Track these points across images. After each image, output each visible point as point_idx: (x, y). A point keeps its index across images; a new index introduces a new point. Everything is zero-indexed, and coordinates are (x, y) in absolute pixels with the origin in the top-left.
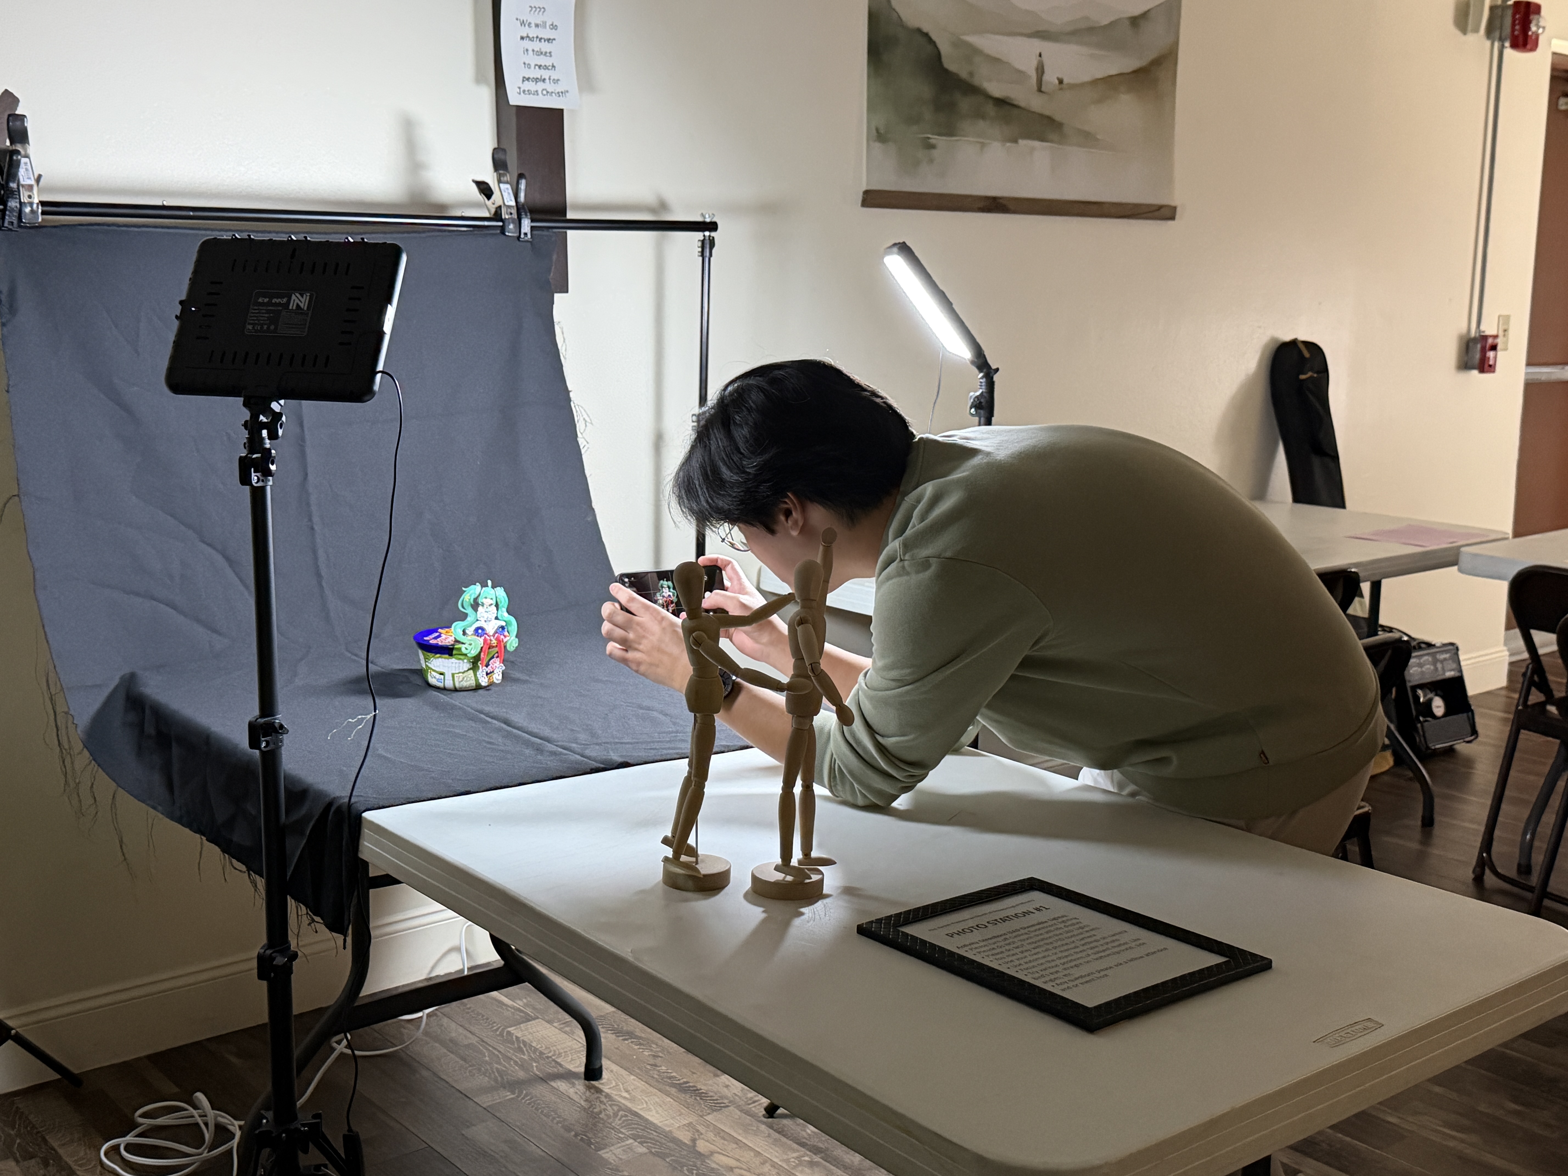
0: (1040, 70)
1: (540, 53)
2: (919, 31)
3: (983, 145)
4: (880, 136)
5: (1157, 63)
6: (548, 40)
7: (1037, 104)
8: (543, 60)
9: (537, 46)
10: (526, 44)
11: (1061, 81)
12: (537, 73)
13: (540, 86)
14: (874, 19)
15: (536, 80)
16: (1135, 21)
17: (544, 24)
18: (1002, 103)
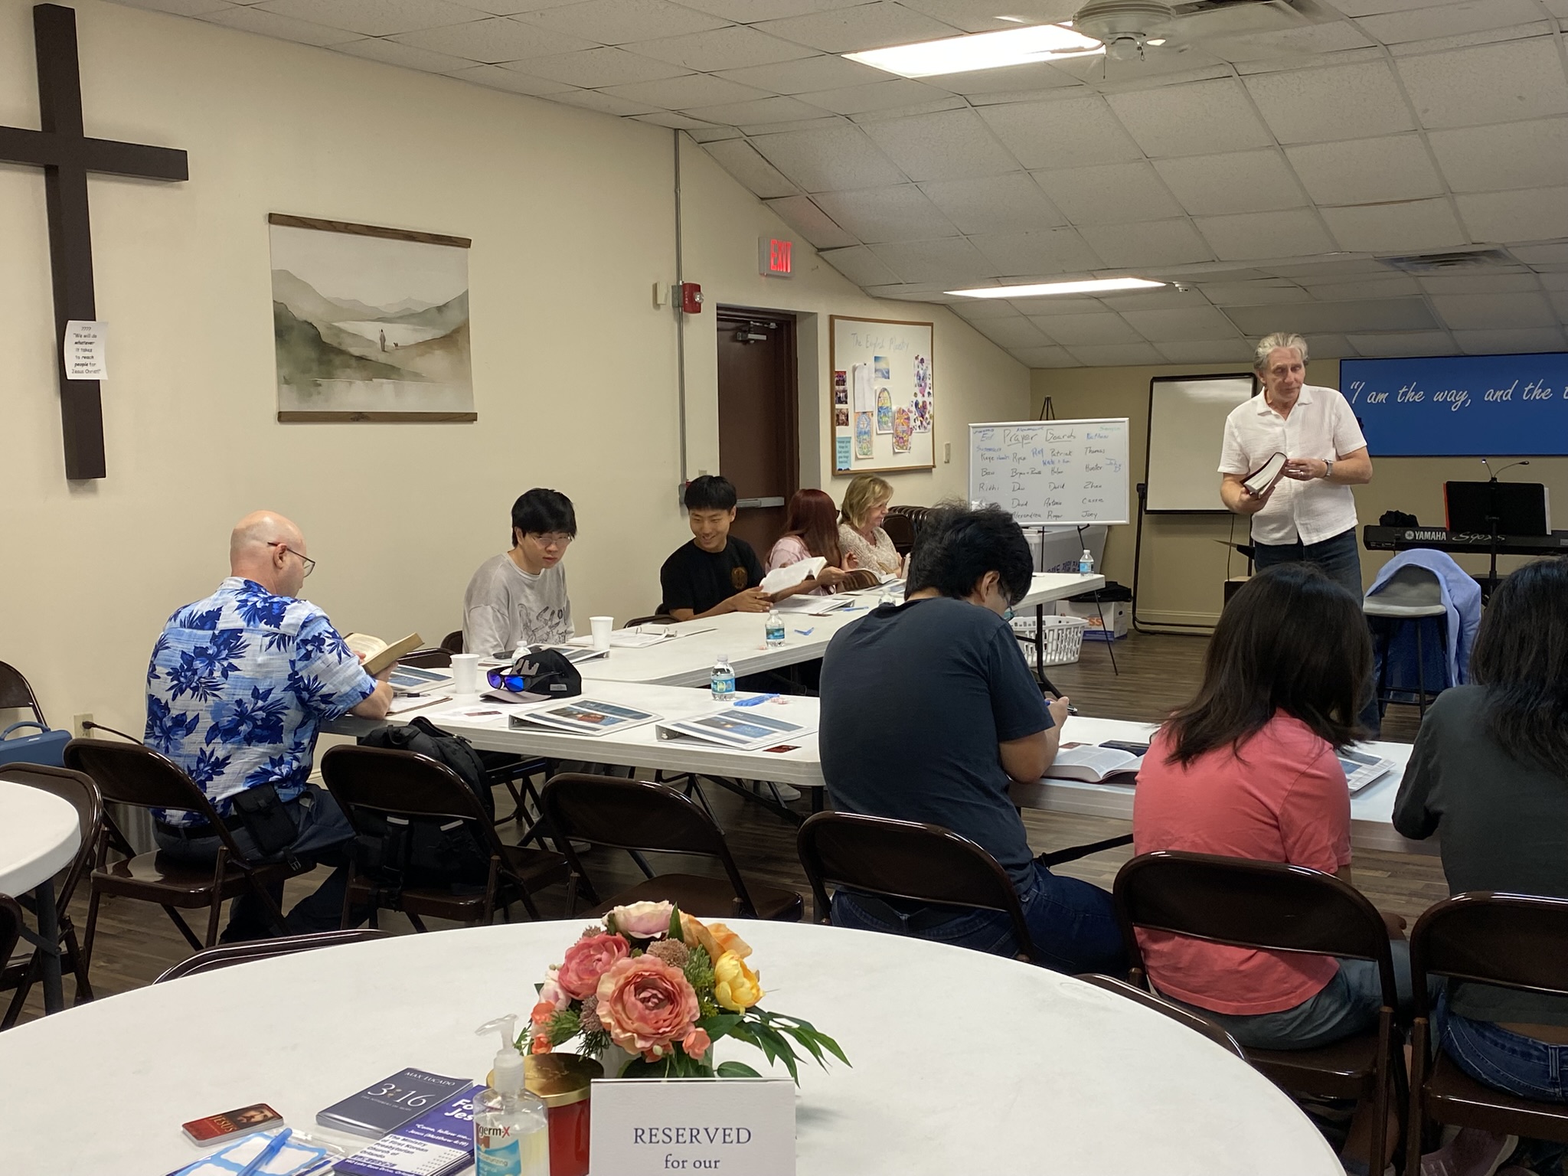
0: (383, 339)
1: (85, 350)
2: (306, 322)
3: (351, 383)
4: (285, 381)
5: (456, 331)
6: (91, 343)
7: (382, 358)
8: (87, 354)
9: (84, 346)
10: (78, 346)
11: (396, 345)
12: (84, 361)
13: (85, 368)
14: (278, 317)
15: (83, 365)
16: (439, 309)
17: (89, 336)
18: (360, 358)
